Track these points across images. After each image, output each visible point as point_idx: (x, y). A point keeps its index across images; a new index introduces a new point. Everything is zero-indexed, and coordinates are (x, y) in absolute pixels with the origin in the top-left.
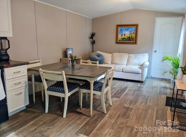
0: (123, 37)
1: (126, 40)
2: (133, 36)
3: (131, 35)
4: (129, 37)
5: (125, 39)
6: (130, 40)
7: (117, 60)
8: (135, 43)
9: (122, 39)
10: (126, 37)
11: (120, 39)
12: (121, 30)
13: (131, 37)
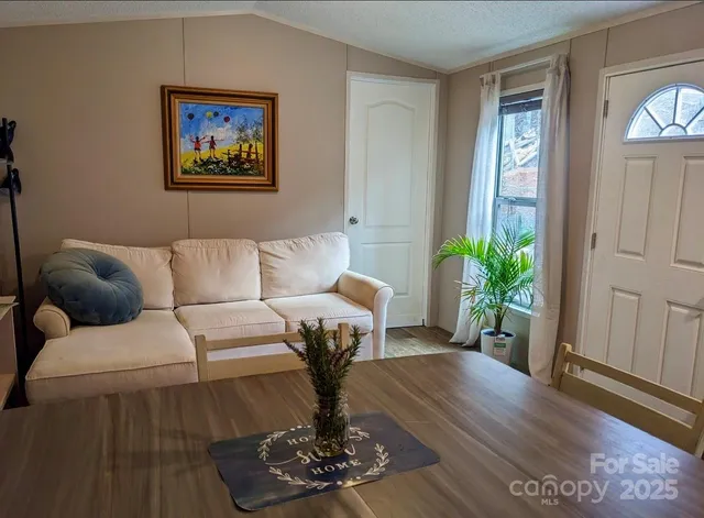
0: (205, 153)
1: (223, 172)
2: (257, 153)
3: (245, 147)
4: (238, 157)
5: (217, 163)
6: (244, 172)
7: (209, 284)
8: (272, 185)
9: (200, 166)
10: (221, 152)
11: (189, 165)
12: (191, 116)
13: (244, 155)
